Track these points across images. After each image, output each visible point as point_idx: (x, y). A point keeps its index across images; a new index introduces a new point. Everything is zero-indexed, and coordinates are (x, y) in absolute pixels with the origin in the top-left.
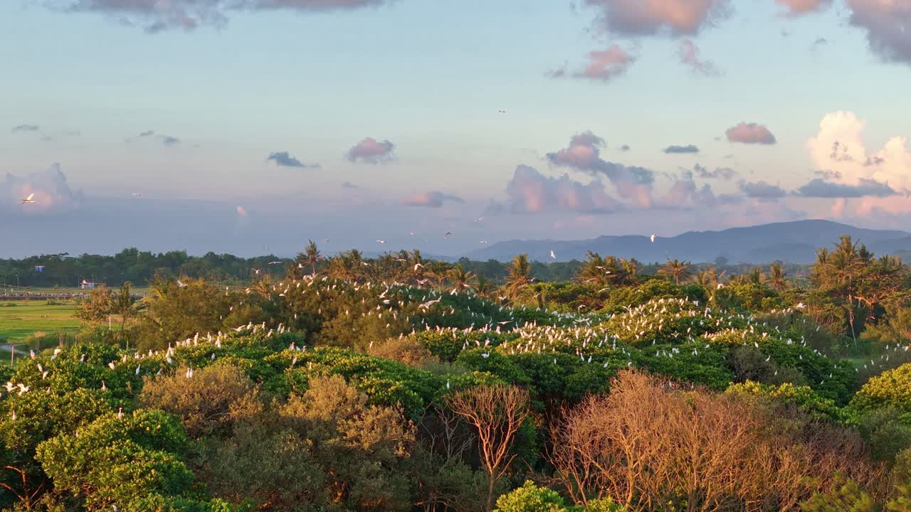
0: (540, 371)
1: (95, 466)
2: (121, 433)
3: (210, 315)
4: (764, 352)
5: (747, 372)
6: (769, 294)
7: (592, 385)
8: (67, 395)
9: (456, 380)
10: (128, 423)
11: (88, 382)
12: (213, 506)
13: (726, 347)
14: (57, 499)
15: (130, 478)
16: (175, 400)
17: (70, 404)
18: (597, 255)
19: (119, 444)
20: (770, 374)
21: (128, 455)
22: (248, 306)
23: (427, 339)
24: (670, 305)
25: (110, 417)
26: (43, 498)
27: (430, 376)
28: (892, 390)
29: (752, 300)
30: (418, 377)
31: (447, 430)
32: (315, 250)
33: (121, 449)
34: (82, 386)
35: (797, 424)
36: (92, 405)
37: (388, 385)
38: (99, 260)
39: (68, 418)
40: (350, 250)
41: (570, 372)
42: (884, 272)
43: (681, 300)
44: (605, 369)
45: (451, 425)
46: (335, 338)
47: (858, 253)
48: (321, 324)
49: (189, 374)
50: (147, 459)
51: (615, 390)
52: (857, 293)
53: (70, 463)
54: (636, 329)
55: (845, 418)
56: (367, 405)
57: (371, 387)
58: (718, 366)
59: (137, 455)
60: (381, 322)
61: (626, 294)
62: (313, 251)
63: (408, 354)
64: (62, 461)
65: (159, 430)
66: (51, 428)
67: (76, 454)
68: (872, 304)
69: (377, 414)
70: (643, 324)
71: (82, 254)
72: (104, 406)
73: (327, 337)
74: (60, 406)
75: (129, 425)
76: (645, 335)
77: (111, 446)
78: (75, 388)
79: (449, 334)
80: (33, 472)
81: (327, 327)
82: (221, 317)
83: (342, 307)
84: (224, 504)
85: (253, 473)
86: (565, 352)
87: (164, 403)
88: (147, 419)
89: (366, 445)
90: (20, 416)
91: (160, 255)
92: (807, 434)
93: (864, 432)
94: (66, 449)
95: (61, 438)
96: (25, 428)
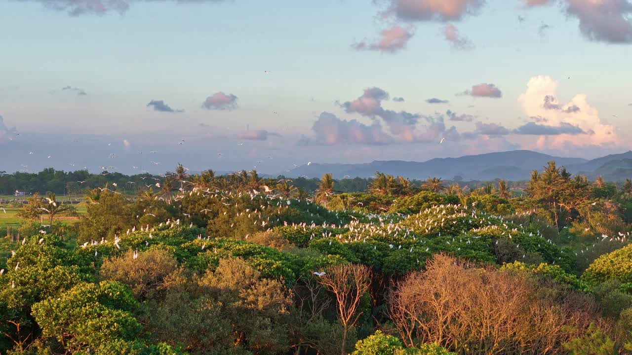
0: (366, 255)
1: (75, 321)
2: (93, 297)
3: (129, 215)
4: (515, 242)
5: (504, 255)
6: (502, 202)
7: (402, 264)
8: (50, 271)
9: (316, 261)
10: (97, 290)
11: (63, 261)
12: (161, 348)
13: (488, 238)
14: (44, 343)
15: (99, 329)
16: (126, 274)
17: (52, 277)
18: (383, 174)
19: (91, 305)
20: (519, 257)
21: (97, 313)
22: (157, 209)
23: (286, 232)
24: (448, 209)
25: (84, 285)
26: (34, 342)
27: (296, 258)
28: (611, 268)
29: (491, 205)
30: (288, 259)
31: (312, 296)
32: (182, 169)
33: (93, 309)
34: (59, 264)
35: (555, 291)
36: (67, 277)
37: (270, 264)
38: (27, 176)
39: (51, 287)
40: (207, 170)
41: (385, 255)
42: (578, 187)
43: (455, 206)
44: (410, 253)
45: (315, 292)
46: (217, 231)
47: (560, 173)
48: (207, 221)
49: (135, 256)
50: (110, 316)
51: (430, 268)
52: (560, 201)
53: (57, 318)
54: (426, 226)
55: (584, 288)
56: (260, 279)
57: (259, 265)
58: (484, 251)
59: (104, 313)
60: (250, 220)
61: (405, 202)
62: (181, 171)
63: (273, 242)
64: (50, 317)
65: (118, 295)
66: (39, 294)
67: (61, 312)
68: (570, 209)
69: (267, 285)
70: (430, 222)
71: (15, 171)
72: (75, 279)
73: (212, 230)
74: (45, 279)
75: (98, 292)
76: (432, 229)
77: (85, 306)
78: (55, 266)
79: (300, 228)
80: (26, 324)
81: (211, 224)
82: (138, 216)
83: (221, 210)
84: (168, 347)
85: (182, 325)
86: (381, 241)
87: (118, 276)
88: (110, 288)
89: (261, 306)
90: (17, 285)
91: (70, 173)
92: (560, 299)
93: (598, 298)
94: (54, 308)
95: (49, 301)
96: (21, 294)
